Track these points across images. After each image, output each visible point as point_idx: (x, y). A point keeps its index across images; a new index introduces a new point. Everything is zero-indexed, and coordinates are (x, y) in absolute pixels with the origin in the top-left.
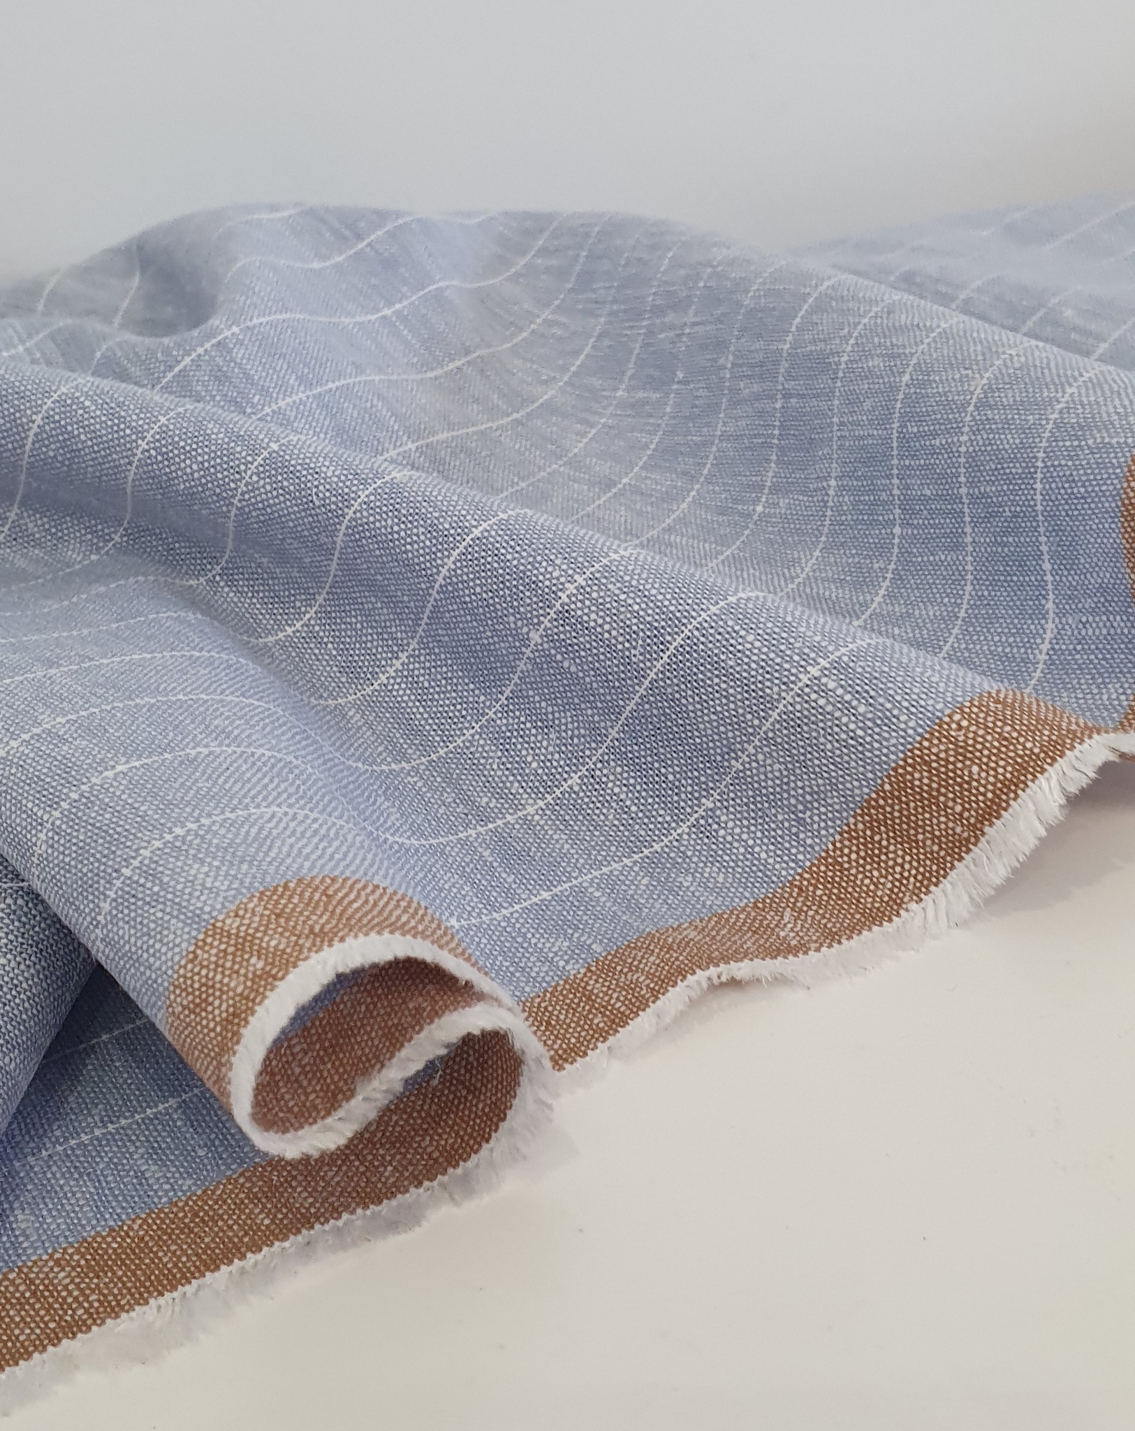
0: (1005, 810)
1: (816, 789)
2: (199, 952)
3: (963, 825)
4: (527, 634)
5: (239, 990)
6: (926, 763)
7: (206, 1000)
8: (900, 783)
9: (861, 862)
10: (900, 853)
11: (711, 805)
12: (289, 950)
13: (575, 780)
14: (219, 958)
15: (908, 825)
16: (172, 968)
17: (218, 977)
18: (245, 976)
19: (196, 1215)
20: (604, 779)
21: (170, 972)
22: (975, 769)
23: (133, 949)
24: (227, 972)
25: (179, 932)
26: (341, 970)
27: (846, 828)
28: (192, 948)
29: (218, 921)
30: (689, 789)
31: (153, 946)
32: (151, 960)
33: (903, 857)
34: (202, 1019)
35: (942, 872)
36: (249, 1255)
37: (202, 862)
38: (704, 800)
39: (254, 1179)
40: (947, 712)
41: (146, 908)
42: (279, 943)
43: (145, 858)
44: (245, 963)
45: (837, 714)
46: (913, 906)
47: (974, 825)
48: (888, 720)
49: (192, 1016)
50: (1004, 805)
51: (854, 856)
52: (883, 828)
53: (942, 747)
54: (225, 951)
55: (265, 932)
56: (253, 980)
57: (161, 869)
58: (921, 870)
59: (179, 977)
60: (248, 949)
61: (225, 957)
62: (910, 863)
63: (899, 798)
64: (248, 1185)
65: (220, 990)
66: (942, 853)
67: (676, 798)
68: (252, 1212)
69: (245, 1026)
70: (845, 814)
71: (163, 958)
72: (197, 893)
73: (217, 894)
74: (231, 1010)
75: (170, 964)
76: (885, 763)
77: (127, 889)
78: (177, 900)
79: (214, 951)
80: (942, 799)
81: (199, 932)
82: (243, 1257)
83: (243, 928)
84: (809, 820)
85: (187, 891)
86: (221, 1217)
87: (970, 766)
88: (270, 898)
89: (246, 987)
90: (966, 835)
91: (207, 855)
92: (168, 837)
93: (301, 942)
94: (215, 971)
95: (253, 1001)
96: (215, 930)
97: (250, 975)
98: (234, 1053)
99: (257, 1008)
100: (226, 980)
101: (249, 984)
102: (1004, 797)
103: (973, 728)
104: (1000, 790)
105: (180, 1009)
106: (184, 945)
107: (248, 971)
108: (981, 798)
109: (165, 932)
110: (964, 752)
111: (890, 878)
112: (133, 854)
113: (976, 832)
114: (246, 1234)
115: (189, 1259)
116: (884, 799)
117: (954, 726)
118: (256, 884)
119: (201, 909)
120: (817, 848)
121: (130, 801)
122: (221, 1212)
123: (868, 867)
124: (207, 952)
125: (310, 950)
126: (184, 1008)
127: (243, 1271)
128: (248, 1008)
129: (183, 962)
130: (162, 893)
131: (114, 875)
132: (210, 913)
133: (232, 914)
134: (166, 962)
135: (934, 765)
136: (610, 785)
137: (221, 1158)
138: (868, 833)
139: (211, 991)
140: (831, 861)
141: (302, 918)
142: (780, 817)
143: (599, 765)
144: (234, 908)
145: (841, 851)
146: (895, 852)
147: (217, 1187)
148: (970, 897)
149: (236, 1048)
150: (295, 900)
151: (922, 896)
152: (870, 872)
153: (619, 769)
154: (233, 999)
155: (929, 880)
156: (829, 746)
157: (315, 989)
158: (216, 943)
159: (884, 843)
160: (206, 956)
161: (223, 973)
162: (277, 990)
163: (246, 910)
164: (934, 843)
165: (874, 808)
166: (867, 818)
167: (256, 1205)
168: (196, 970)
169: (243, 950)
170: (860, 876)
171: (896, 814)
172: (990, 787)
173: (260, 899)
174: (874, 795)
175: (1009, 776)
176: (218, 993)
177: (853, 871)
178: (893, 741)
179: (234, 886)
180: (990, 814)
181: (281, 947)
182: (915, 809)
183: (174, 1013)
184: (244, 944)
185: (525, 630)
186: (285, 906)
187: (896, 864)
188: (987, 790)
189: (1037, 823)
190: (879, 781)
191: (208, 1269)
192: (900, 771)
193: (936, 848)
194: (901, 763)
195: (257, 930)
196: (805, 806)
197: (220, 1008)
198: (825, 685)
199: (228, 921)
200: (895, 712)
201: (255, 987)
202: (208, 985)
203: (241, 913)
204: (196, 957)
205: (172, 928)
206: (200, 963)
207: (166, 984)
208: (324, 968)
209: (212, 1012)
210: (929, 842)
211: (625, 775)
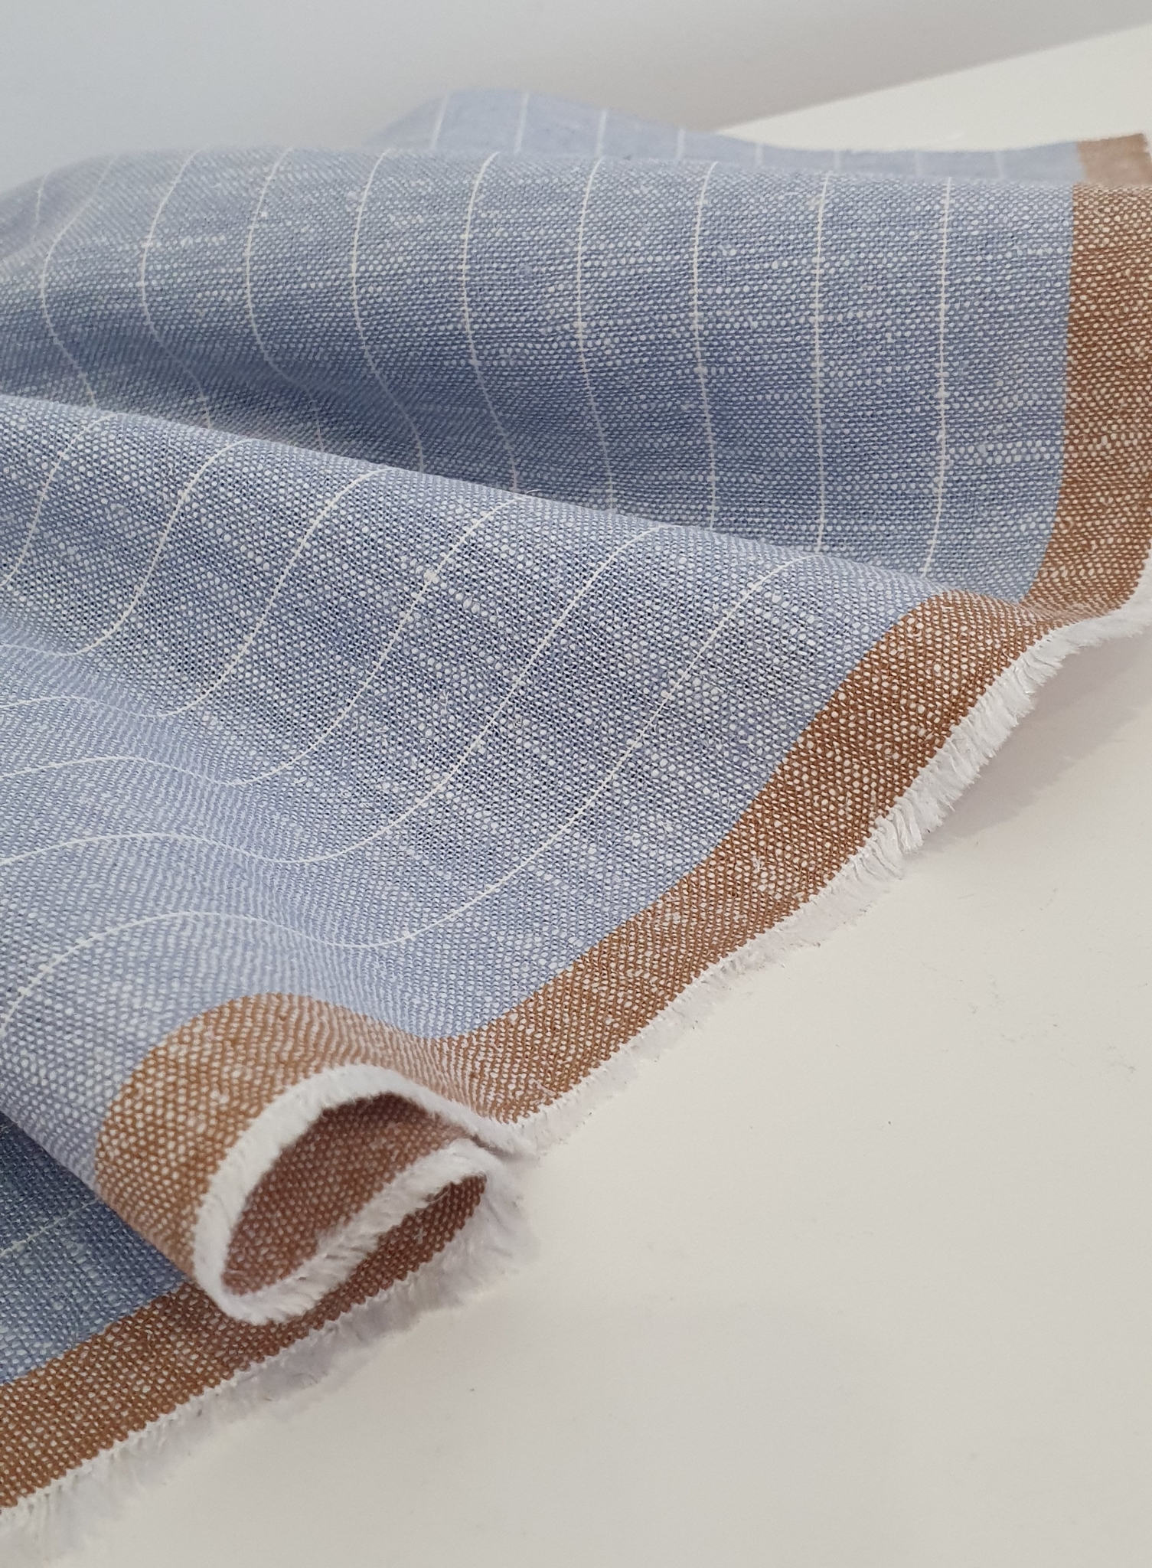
0: (972, 705)
1: (759, 709)
2: (139, 1085)
3: (926, 727)
4: (421, 574)
5: (201, 1129)
6: (884, 666)
7: (155, 1143)
8: (857, 689)
9: (815, 782)
10: (857, 767)
11: (639, 745)
12: (257, 1082)
13: (478, 742)
14: (168, 1093)
15: (865, 735)
16: (103, 1104)
17: (170, 1115)
18: (207, 1113)
19: (60, 1386)
20: (511, 735)
21: (100, 1110)
22: (937, 668)
23: (44, 1083)
24: (182, 1109)
25: (108, 1063)
26: (328, 1105)
27: (794, 749)
28: (129, 1081)
29: (158, 1049)
30: (612, 731)
31: (73, 1079)
32: (72, 1095)
33: (860, 771)
34: (151, 1164)
35: (905, 781)
36: (131, 1433)
37: (122, 978)
38: (629, 741)
39: (125, 1336)
40: (901, 616)
41: (59, 1034)
42: (244, 1074)
43: (47, 975)
44: (204, 1098)
45: (785, 626)
46: (880, 820)
47: (939, 725)
48: (839, 629)
49: (136, 1161)
50: (970, 700)
51: (805, 777)
52: (836, 744)
53: (901, 649)
54: (174, 1084)
55: (222, 1060)
56: (217, 1118)
57: (71, 988)
58: (882, 781)
59: (114, 1114)
60: (204, 1081)
61: (175, 1091)
62: (869, 776)
63: (854, 707)
64: (118, 1344)
65: (174, 1129)
66: (904, 761)
67: (597, 743)
68: (127, 1379)
69: (213, 1172)
70: (792, 734)
71: (89, 1093)
72: (124, 1017)
73: (151, 1018)
74: (192, 1153)
75: (99, 1099)
76: (839, 671)
77: (29, 1011)
78: (100, 1024)
79: (159, 1084)
80: (903, 701)
81: (136, 1062)
82: (124, 1437)
83: (194, 1057)
84: (751, 746)
85: (111, 1013)
86: (90, 1386)
87: (932, 666)
88: (218, 1021)
89: (209, 1126)
90: (930, 737)
91: (126, 970)
92: (71, 950)
93: (271, 1072)
94: (164, 1106)
95: (221, 1142)
96: (156, 1059)
97: (213, 1112)
98: (200, 1204)
99: (227, 1150)
100: (181, 1118)
101: (213, 1122)
102: (970, 692)
103: (930, 630)
104: (966, 685)
105: (117, 1152)
106: (118, 1078)
107: (209, 1107)
108: (946, 696)
109: (90, 1063)
110: (923, 652)
111: (849, 794)
112: (31, 970)
113: (942, 731)
114: (124, 1407)
115: (60, 1445)
116: (837, 710)
117: (910, 629)
118: (196, 1006)
119: (134, 1035)
120: (764, 775)
121: (13, 906)
122: (90, 1380)
123: (823, 787)
124: (150, 1085)
125: (283, 1081)
126: (123, 1151)
127: (125, 1453)
128: (215, 1151)
129: (118, 1098)
130: (78, 1016)
131: (9, 995)
132: (146, 1040)
133: (176, 1040)
134: (93, 1098)
135: (894, 667)
136: (519, 741)
137: (82, 1312)
138: (819, 750)
139: (161, 1131)
140: (781, 786)
141: (264, 1045)
142: (719, 747)
143: (503, 721)
144: (175, 1033)
145: (791, 773)
146: (851, 767)
147: (81, 1350)
148: (940, 802)
149: (202, 1197)
150: (249, 1023)
151: (887, 808)
152: (826, 791)
153: (526, 722)
154: (193, 1139)
155: (892, 789)
156: (776, 660)
157: (299, 1128)
158: (161, 1075)
159: (838, 759)
160: (149, 1090)
161: (175, 1109)
162: (251, 1130)
163: (192, 1035)
164: (893, 751)
165: (825, 722)
166: (818, 735)
167: (131, 1369)
168: (138, 1106)
169: (198, 1082)
170: (816, 798)
171: (851, 725)
172: (955, 684)
173: (206, 1023)
174: (826, 708)
175: (973, 671)
176: (171, 1134)
177: (808, 793)
178: (848, 648)
179: (171, 1007)
180: (956, 712)
181: (248, 1078)
182: (874, 716)
183: (107, 1157)
184: (198, 1076)
185: (420, 569)
186: (239, 1031)
187: (853, 779)
188: (952, 687)
189: (1009, 716)
190: (833, 692)
191: (85, 1455)
192: (858, 677)
193: (896, 756)
194: (858, 669)
195: (211, 1058)
196: (747, 731)
197: (177, 1152)
198: (770, 599)
199: (172, 1049)
200: (847, 620)
201: (222, 1125)
202: (156, 1125)
203: (187, 1039)
204: (136, 1091)
205: (99, 1059)
206: (143, 1099)
207: (95, 1124)
208: (306, 1103)
209: (165, 1156)
210: (888, 751)
211: (534, 727)
